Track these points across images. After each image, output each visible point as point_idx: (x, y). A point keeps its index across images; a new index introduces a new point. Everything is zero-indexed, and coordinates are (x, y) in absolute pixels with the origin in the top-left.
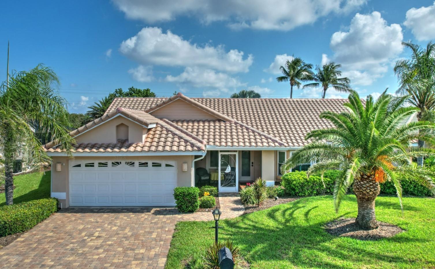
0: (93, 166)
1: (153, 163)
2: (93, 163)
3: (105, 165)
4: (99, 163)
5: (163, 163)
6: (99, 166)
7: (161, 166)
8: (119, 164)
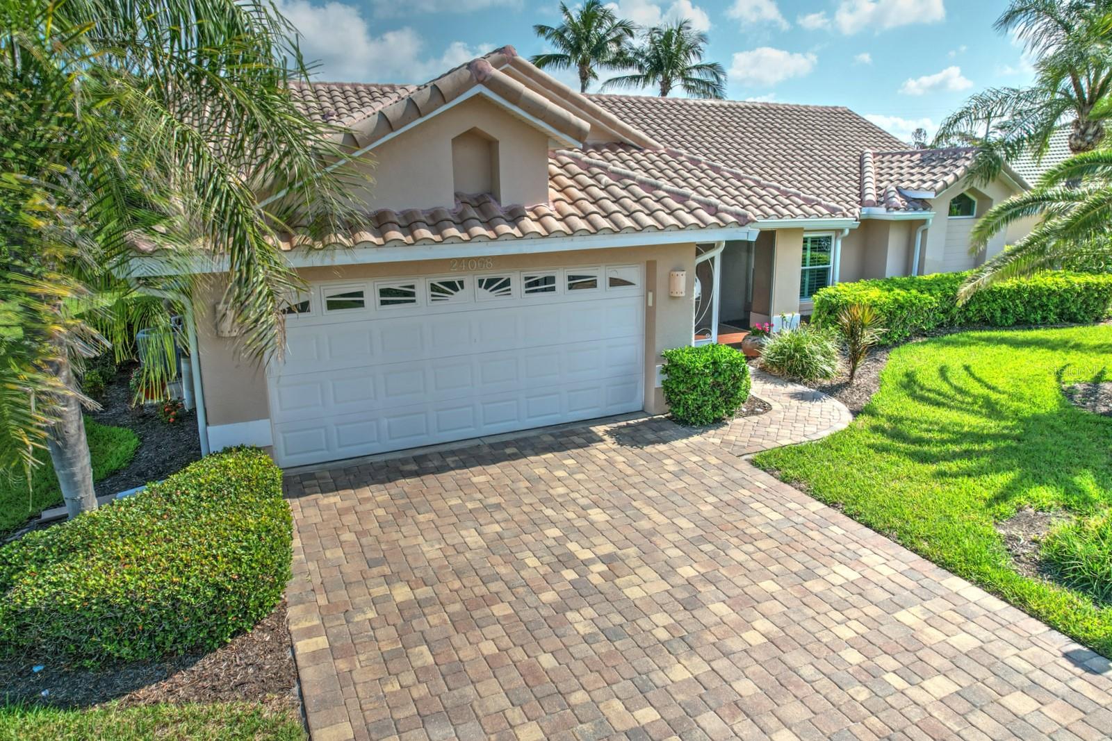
0: (361, 304)
1: (571, 278)
2: (360, 294)
3: (406, 295)
4: (384, 292)
5: (602, 274)
6: (383, 303)
7: (595, 286)
8: (457, 290)
